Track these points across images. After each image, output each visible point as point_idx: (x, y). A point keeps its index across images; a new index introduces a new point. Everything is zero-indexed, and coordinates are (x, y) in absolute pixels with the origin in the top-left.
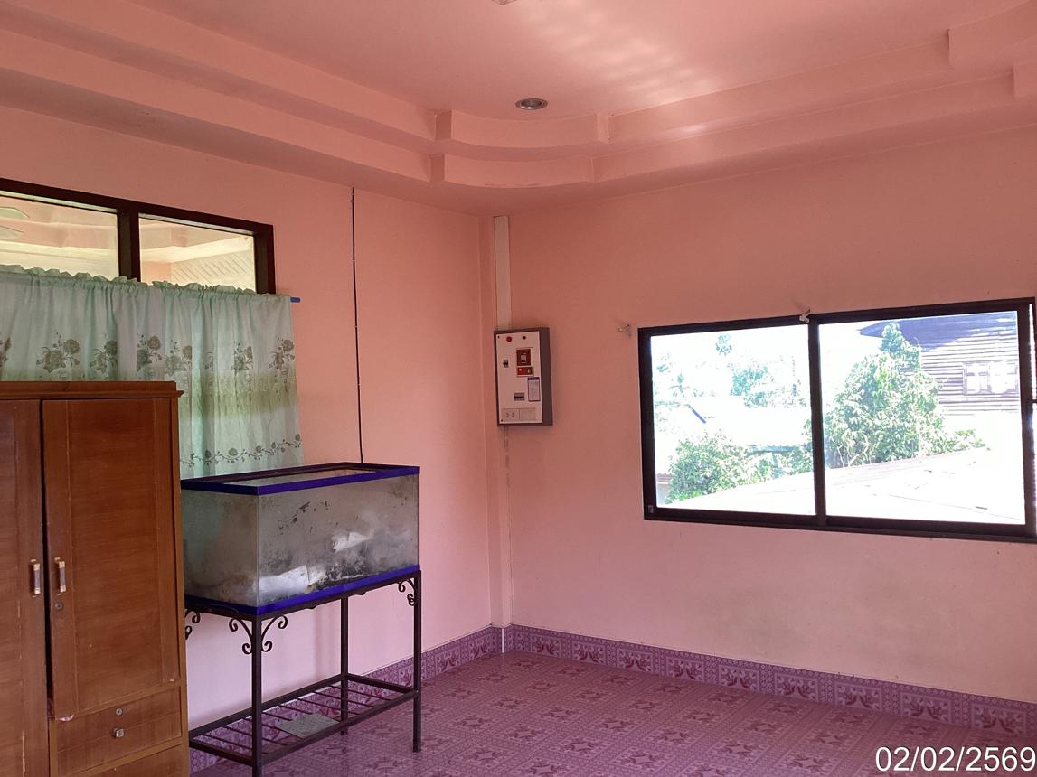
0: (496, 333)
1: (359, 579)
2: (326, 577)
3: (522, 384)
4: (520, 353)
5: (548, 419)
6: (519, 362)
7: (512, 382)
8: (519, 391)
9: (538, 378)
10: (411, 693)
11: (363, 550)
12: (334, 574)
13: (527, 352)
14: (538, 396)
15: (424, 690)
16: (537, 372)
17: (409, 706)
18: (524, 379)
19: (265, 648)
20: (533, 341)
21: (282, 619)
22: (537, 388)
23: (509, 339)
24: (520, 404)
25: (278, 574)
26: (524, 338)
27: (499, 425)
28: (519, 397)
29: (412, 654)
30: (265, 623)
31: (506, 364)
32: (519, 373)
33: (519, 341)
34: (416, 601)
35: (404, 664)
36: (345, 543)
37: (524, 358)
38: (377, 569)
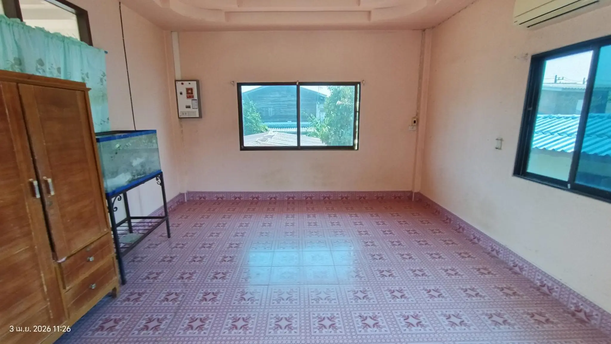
0: (176, 81)
1: (143, 177)
2: (132, 177)
3: (189, 102)
4: (188, 90)
5: (201, 116)
6: (188, 93)
7: (183, 100)
8: (188, 104)
9: (196, 100)
10: (165, 219)
11: (142, 165)
12: (134, 176)
13: (192, 89)
14: (197, 107)
15: (169, 217)
16: (196, 97)
17: (165, 223)
18: (190, 100)
19: (115, 210)
20: (193, 85)
21: (119, 197)
22: (196, 103)
23: (182, 84)
24: (188, 110)
25: (115, 177)
26: (190, 83)
27: (179, 118)
28: (188, 107)
29: (162, 204)
30: (113, 199)
31: (181, 94)
32: (188, 97)
33: (187, 85)
34: (162, 184)
35: (161, 208)
36: (136, 162)
37: (190, 91)
38: (148, 172)
